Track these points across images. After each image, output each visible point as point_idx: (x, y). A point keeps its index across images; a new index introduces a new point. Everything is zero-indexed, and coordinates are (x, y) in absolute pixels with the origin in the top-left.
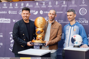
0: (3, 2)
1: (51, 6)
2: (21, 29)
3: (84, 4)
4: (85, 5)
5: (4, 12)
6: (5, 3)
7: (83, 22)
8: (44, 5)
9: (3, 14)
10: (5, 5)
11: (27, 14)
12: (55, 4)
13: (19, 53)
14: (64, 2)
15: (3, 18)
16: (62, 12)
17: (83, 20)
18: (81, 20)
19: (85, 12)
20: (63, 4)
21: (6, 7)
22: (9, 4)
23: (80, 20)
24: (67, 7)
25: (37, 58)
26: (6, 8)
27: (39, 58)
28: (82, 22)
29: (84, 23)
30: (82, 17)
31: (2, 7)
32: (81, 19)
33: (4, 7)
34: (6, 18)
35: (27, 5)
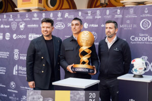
0: (33, 11)
1: (100, 17)
3: (147, 13)
4: (148, 15)
5: (35, 25)
6: (35, 12)
7: (146, 39)
8: (89, 15)
9: (33, 28)
10: (35, 15)
11: (47, 27)
12: (106, 14)
13: (54, 83)
14: (119, 11)
15: (32, 33)
17: (145, 37)
18: (142, 37)
19: (149, 25)
20: (117, 14)
21: (38, 19)
22: (42, 14)
23: (140, 36)
24: (122, 18)
25: (79, 92)
26: (37, 20)
27: (82, 91)
28: (143, 39)
29: (147, 41)
30: (143, 32)
31: (31, 19)
32: (142, 35)
33: (34, 19)
34: (36, 34)
35: (66, 15)
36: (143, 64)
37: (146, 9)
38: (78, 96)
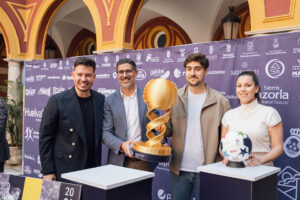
2: (65, 114)
3: (278, 49)
4: (280, 52)
7: (276, 95)
8: (182, 55)
10: (106, 59)
14: (229, 46)
16: (223, 72)
17: (275, 91)
18: (268, 91)
19: (281, 70)
20: (226, 53)
21: (109, 65)
23: (266, 91)
24: (235, 60)
26: (108, 67)
28: (271, 95)
29: (279, 99)
30: (272, 82)
32: (269, 88)
35: (149, 58)
36: (238, 141)
37: (276, 40)
38: (51, 190)
